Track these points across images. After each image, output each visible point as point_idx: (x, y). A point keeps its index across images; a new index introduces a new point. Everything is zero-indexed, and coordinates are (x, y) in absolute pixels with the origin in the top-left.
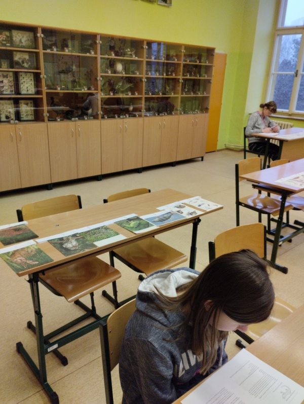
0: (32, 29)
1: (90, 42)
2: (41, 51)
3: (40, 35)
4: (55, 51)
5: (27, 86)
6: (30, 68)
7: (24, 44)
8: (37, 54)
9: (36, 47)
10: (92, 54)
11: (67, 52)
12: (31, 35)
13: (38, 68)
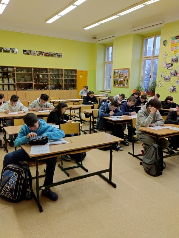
0: (13, 67)
1: (30, 70)
2: (15, 72)
3: (15, 68)
4: (19, 72)
5: (11, 81)
6: (12, 77)
7: (11, 71)
8: (14, 73)
9: (14, 72)
10: (31, 73)
11: (23, 72)
12: (13, 68)
13: (14, 77)
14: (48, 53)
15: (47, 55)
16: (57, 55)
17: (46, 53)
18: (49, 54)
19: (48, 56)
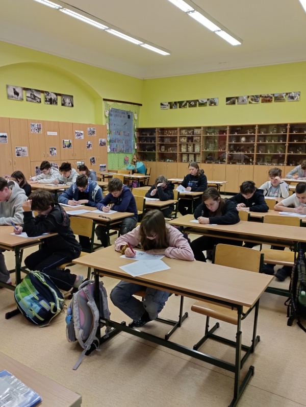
2: (202, 135)
3: (202, 129)
5: (197, 149)
10: (225, 134)
11: (213, 135)
14: (269, 96)
15: (267, 99)
16: (289, 97)
17: (265, 97)
18: (271, 98)
19: (269, 101)
